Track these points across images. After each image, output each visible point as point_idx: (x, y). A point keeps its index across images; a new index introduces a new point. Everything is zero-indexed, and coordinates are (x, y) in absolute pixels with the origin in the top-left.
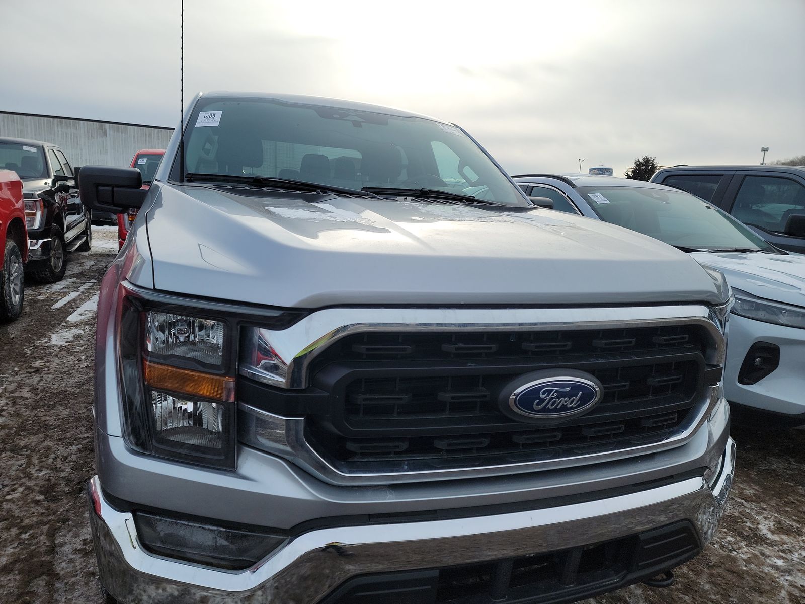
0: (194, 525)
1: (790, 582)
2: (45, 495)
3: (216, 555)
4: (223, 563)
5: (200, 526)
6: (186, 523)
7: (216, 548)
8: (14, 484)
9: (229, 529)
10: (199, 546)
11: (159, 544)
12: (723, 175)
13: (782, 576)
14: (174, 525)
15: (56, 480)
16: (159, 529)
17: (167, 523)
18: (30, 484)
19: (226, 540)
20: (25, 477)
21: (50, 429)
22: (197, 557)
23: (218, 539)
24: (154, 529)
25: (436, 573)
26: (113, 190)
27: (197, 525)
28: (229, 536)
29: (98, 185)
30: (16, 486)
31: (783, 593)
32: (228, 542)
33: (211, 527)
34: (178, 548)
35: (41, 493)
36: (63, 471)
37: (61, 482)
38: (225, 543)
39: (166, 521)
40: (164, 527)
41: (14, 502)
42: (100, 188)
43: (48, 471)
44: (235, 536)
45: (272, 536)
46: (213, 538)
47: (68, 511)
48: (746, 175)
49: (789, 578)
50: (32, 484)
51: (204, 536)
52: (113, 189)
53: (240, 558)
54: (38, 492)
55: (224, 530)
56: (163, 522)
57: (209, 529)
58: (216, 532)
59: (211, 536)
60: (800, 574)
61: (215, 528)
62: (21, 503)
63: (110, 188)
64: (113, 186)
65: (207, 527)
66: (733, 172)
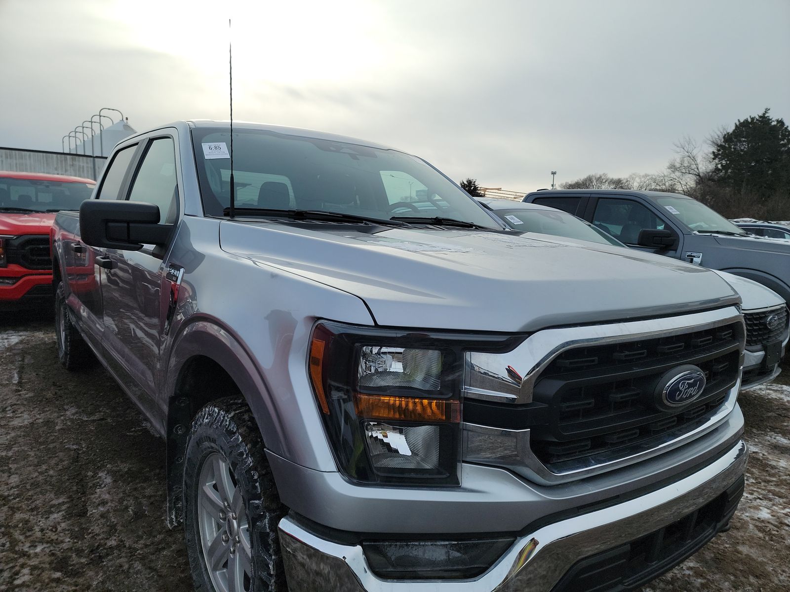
0: (426, 543)
1: (749, 517)
2: (61, 571)
3: (450, 568)
4: (454, 574)
5: (432, 543)
6: (417, 543)
7: (449, 561)
8: (13, 567)
9: (460, 541)
10: (432, 563)
11: (390, 569)
12: (580, 198)
13: (743, 513)
14: (406, 547)
15: (62, 552)
16: (389, 554)
17: (398, 547)
18: (34, 562)
19: (458, 551)
20: (20, 557)
21: (10, 501)
22: (429, 574)
23: (451, 552)
24: (385, 556)
25: (628, 547)
26: (128, 227)
27: (429, 543)
28: (460, 548)
29: (107, 221)
30: (17, 568)
31: (751, 526)
32: (461, 553)
33: (443, 543)
34: (410, 569)
35: (56, 570)
36: (62, 542)
37: (69, 554)
38: (458, 554)
39: (397, 545)
40: (394, 551)
41: (28, 586)
42: (111, 224)
43: (45, 545)
44: (467, 547)
45: (500, 540)
46: (446, 553)
47: (103, 582)
48: (599, 198)
49: (747, 514)
50: (36, 563)
51: (437, 552)
52: (128, 225)
53: (473, 566)
54: (50, 570)
55: (456, 543)
56: (393, 546)
57: (441, 545)
58: (449, 546)
59: (444, 551)
60: (752, 510)
61: (447, 543)
62: (38, 585)
63: (126, 225)
64: (128, 223)
65: (438, 543)
66: (589, 195)
